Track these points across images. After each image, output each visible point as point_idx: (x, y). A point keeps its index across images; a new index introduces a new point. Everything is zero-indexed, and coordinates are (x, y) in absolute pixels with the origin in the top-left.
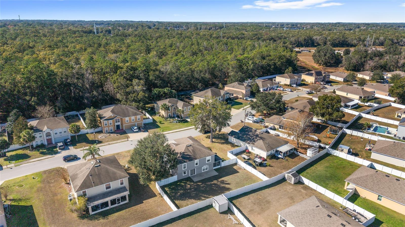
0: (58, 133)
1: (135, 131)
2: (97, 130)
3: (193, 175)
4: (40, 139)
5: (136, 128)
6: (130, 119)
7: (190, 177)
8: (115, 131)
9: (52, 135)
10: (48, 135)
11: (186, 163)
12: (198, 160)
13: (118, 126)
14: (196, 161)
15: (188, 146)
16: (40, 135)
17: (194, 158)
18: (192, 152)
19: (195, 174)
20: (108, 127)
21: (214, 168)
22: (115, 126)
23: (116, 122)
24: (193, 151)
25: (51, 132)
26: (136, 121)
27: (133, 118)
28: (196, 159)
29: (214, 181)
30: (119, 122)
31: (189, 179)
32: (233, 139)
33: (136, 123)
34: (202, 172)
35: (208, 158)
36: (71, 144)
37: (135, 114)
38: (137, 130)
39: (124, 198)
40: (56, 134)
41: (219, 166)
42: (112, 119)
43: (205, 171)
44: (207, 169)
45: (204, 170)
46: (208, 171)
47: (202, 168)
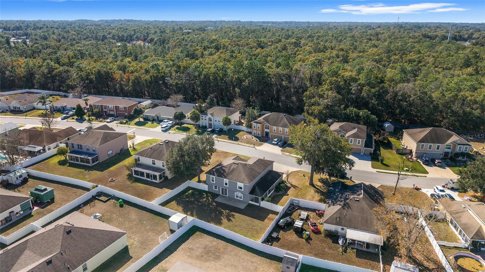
0: (217, 121)
1: (273, 142)
2: (249, 130)
3: (224, 195)
4: (204, 121)
5: (276, 140)
6: (278, 129)
8: (263, 137)
9: (212, 121)
10: (210, 120)
11: (214, 177)
12: (228, 180)
13: (267, 133)
14: (226, 180)
15: (235, 163)
16: (205, 118)
17: (224, 176)
18: (231, 170)
19: (226, 195)
20: (257, 130)
21: (250, 202)
22: (264, 131)
23: (266, 128)
24: (233, 170)
25: (212, 118)
26: (283, 134)
27: (281, 129)
28: (225, 177)
29: (227, 210)
30: (268, 129)
31: (215, 195)
33: (283, 136)
34: (235, 198)
35: (240, 184)
36: (218, 133)
37: (285, 126)
38: (276, 143)
39: (155, 177)
40: (216, 121)
41: (258, 204)
42: (261, 123)
43: (239, 199)
44: (241, 198)
45: (237, 197)
46: (242, 201)
47: (235, 193)
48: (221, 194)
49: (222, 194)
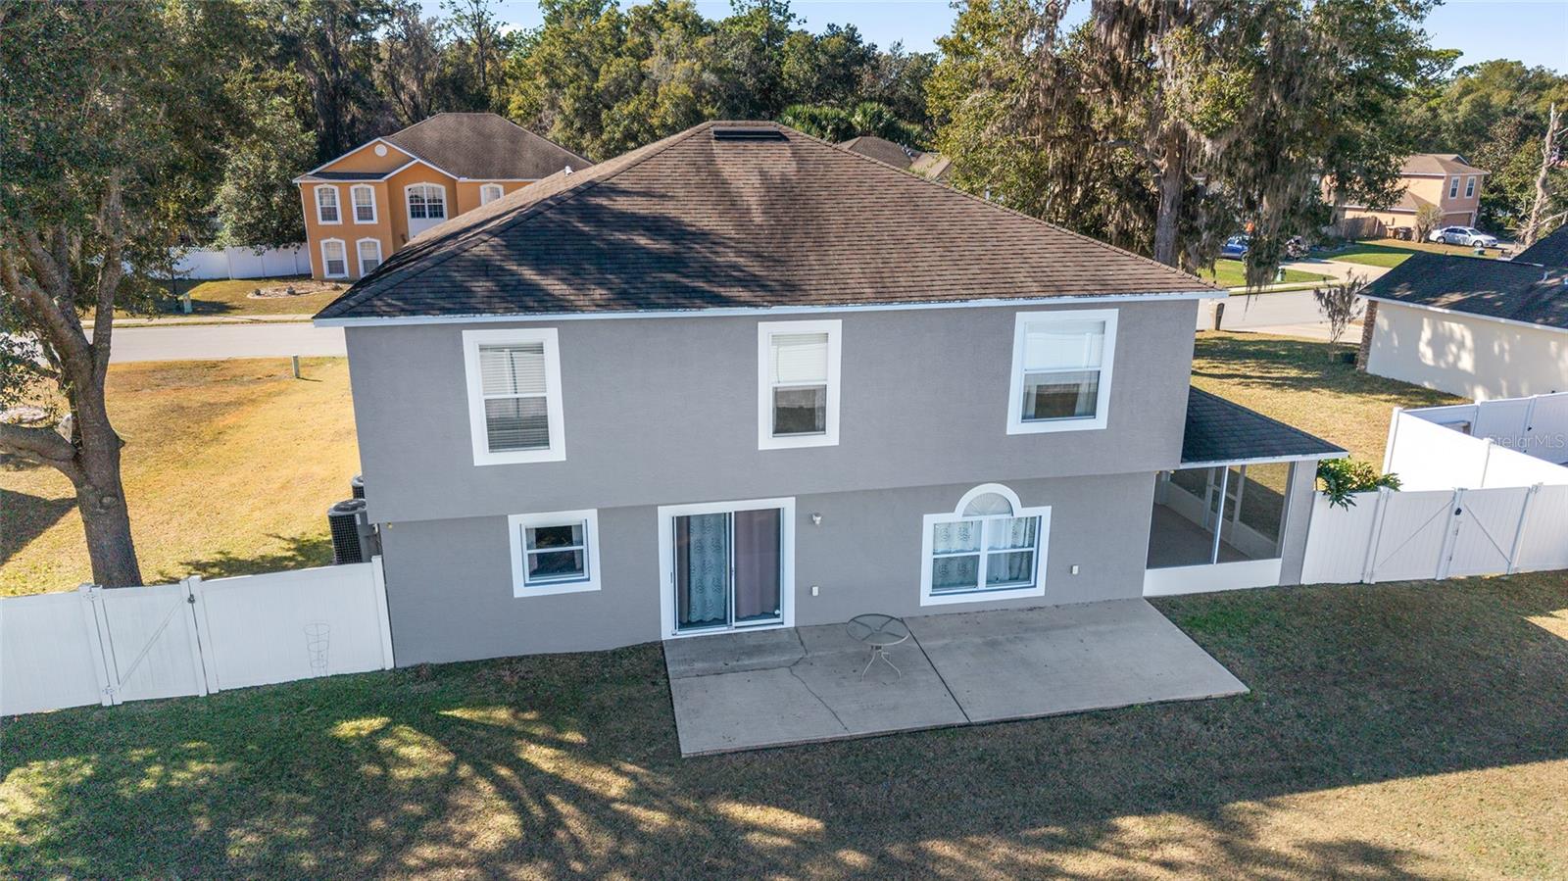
3: (733, 628)
7: (659, 646)
11: (550, 336)
19: (770, 607)
20: (349, 233)
21: (1163, 582)
23: (418, 213)
29: (1134, 827)
30: (437, 213)
32: (1439, 343)
34: (928, 598)
41: (1263, 574)
42: (380, 176)
43: (983, 595)
44: (1019, 568)
45: (956, 572)
46: (1033, 608)
47: (930, 520)
48: (668, 630)
49: (684, 623)
